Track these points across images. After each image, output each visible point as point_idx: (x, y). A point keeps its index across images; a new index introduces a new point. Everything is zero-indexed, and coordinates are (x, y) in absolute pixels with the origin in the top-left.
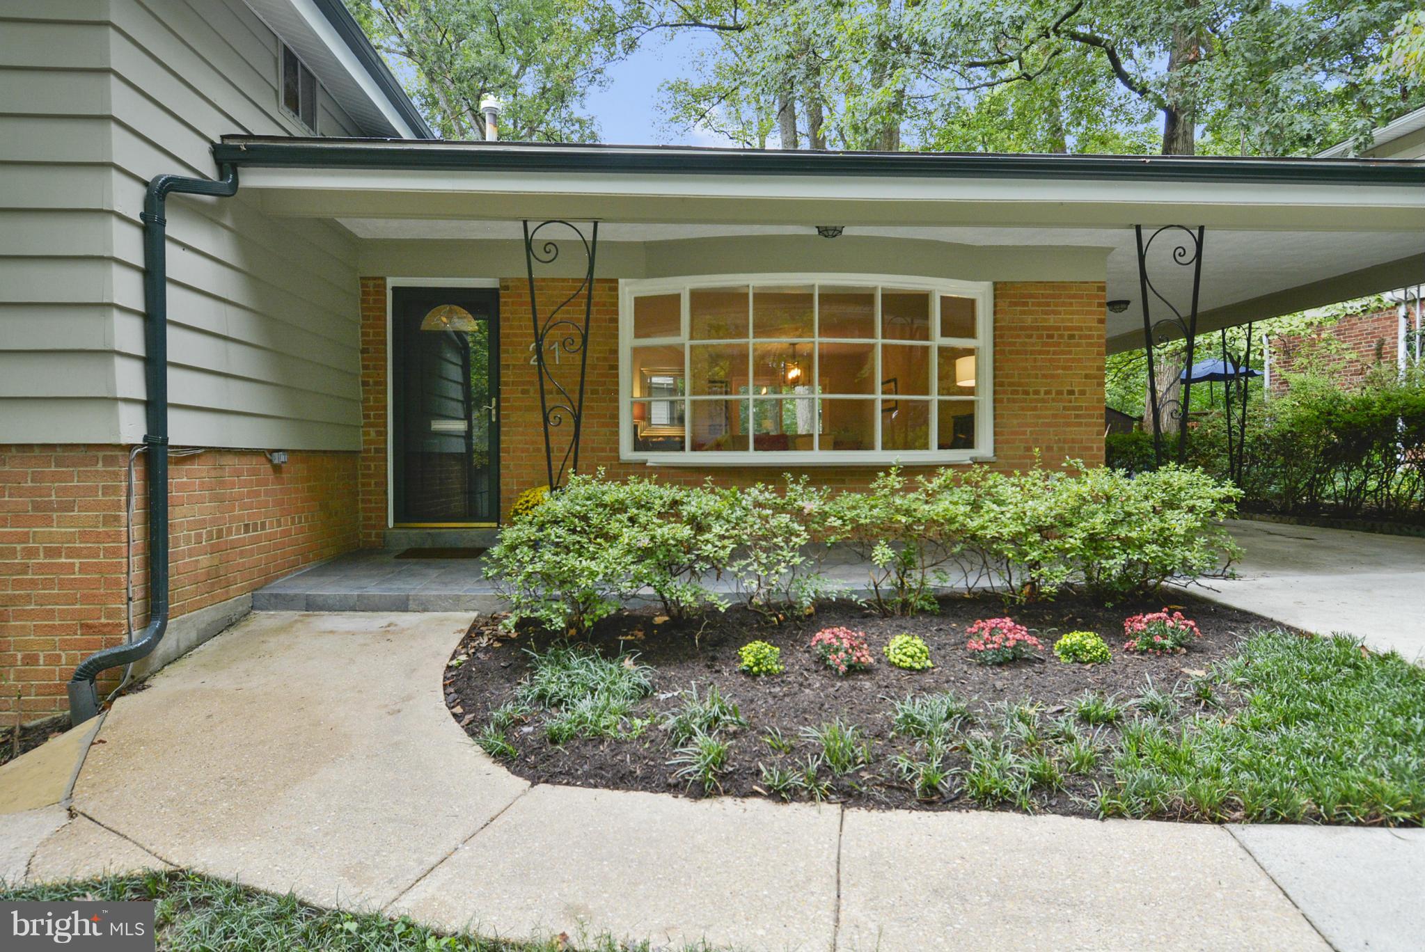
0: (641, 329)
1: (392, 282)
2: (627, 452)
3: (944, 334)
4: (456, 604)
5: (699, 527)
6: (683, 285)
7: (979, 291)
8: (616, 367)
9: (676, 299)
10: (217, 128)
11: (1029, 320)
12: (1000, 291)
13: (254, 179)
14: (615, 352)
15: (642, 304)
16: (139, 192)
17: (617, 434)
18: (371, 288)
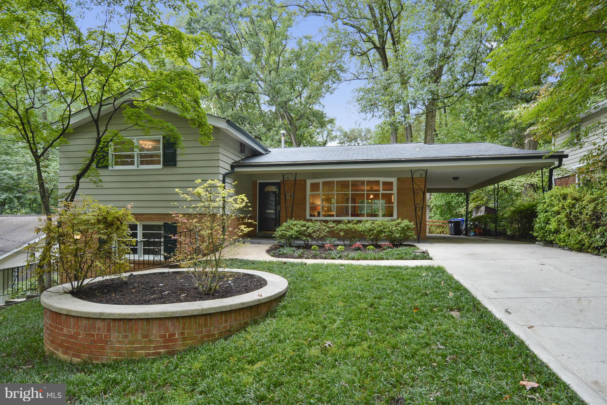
0: (312, 190)
1: (258, 181)
2: (308, 217)
3: (383, 190)
4: (269, 243)
5: (308, 228)
6: (320, 181)
7: (394, 180)
8: (306, 199)
9: (319, 183)
10: (231, 162)
11: (406, 187)
12: (399, 180)
13: (236, 170)
14: (305, 195)
15: (312, 185)
16: (222, 176)
17: (306, 213)
18: (255, 183)
